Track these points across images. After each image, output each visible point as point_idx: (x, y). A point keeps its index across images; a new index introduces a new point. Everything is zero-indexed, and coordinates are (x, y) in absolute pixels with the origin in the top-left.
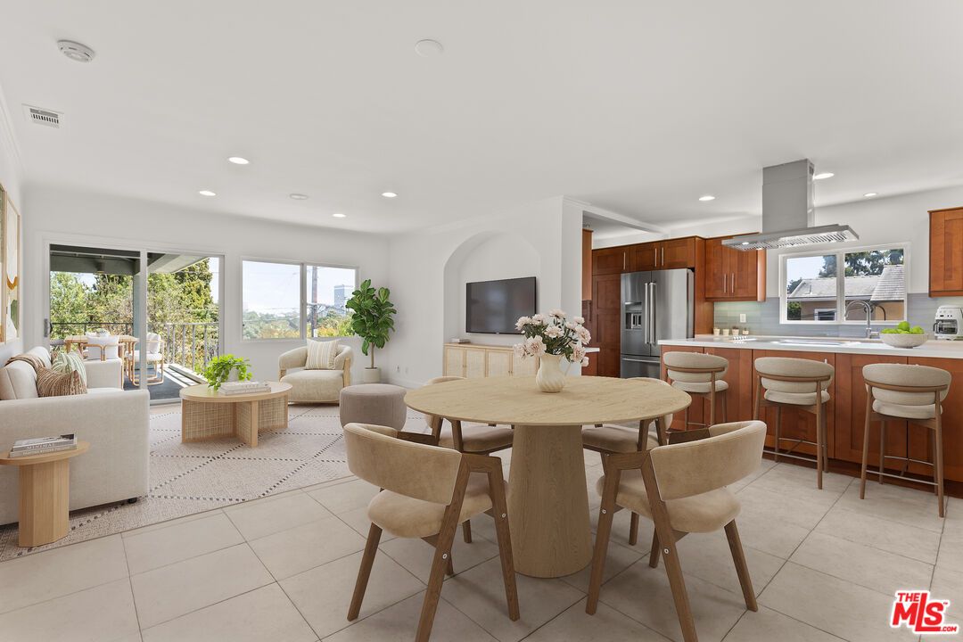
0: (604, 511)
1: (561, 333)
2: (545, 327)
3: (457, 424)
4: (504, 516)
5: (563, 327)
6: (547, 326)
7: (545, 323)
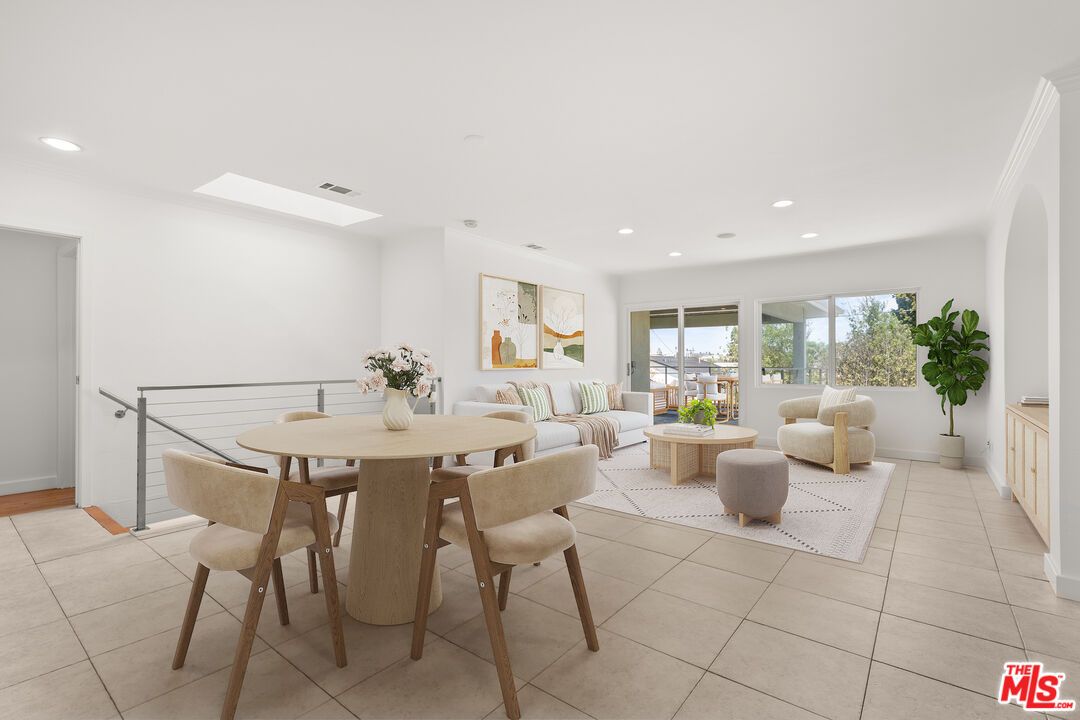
0: (427, 546)
1: (408, 367)
2: (391, 360)
3: (304, 462)
4: (328, 550)
5: (411, 361)
6: (394, 359)
7: (392, 357)
